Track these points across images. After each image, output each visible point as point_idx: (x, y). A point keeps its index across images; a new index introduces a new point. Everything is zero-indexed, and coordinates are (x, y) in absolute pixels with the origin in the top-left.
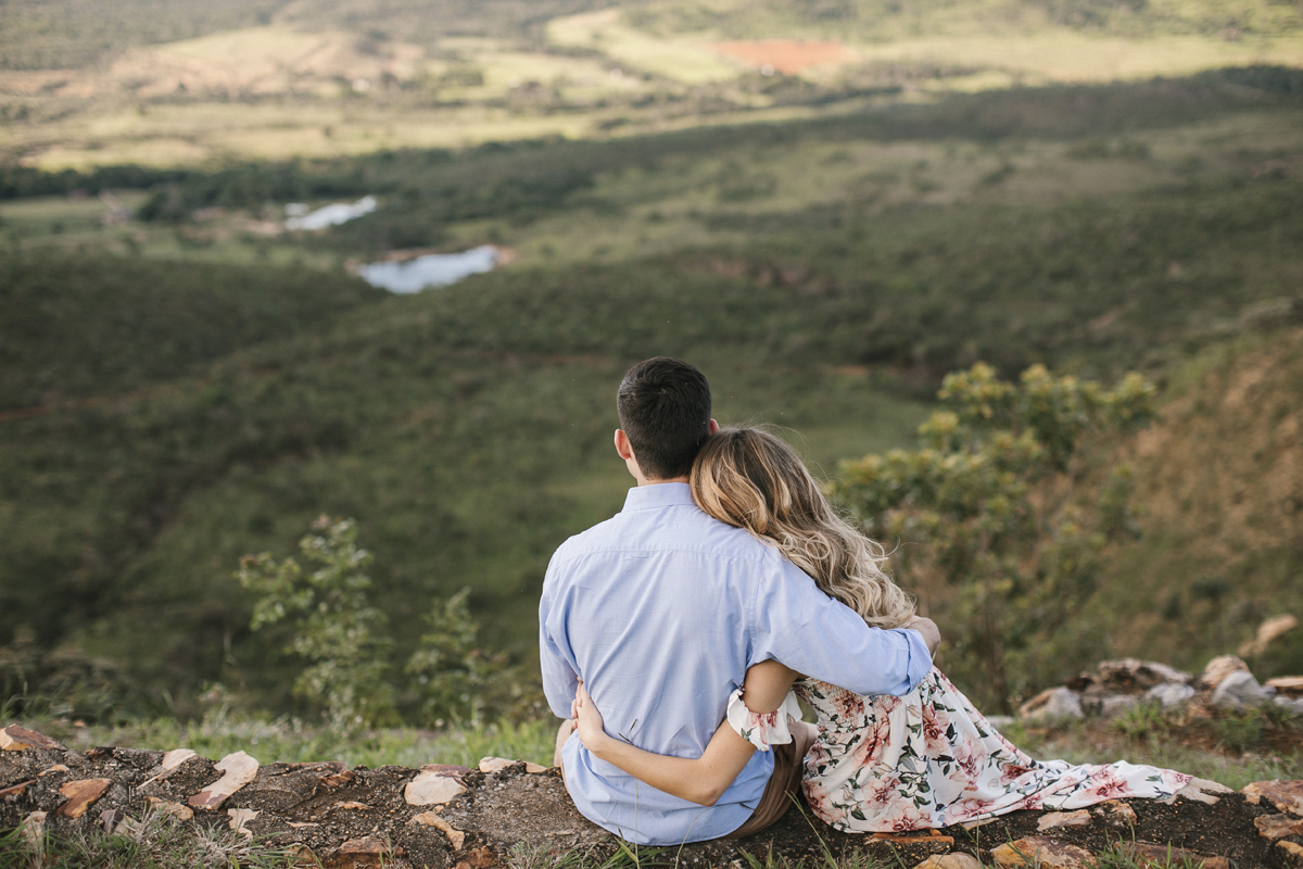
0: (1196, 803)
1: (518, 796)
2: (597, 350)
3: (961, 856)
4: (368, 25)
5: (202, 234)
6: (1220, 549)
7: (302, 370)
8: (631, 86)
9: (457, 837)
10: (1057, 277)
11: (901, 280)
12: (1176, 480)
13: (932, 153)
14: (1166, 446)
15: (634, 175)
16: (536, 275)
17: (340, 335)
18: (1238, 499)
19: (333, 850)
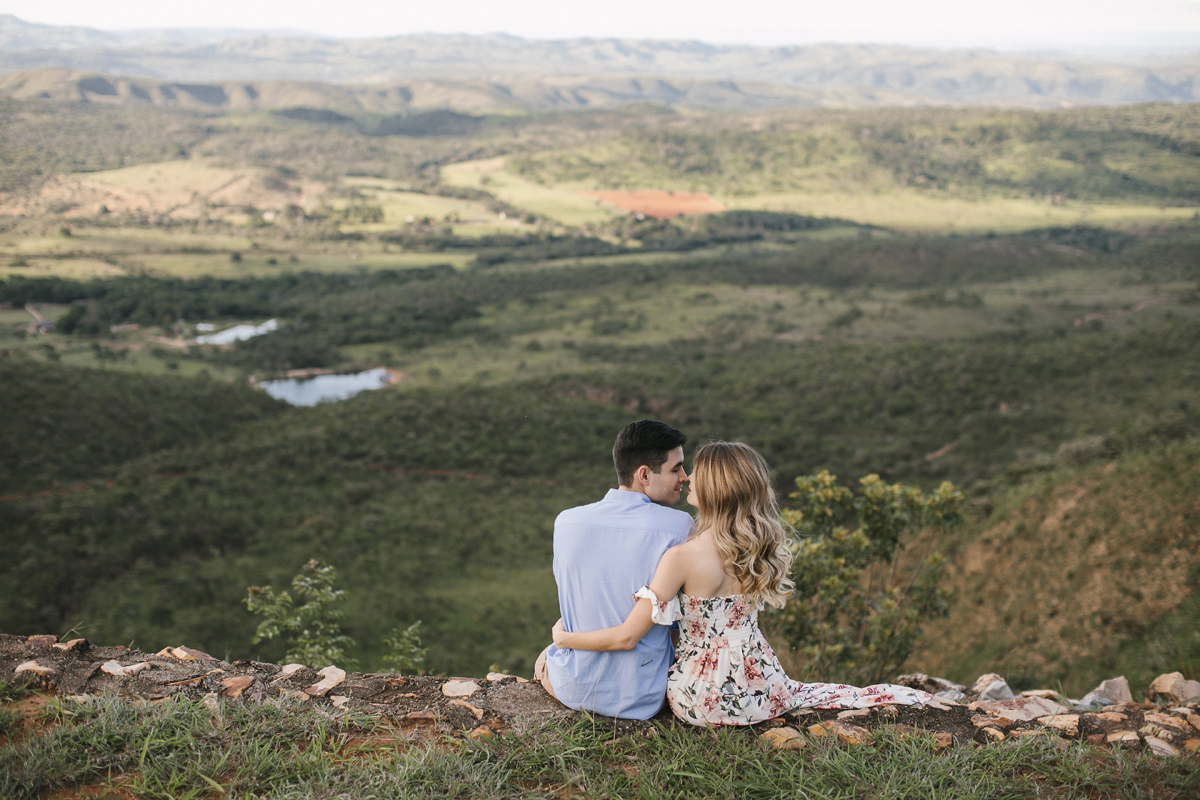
0: (936, 709)
1: (514, 692)
2: (478, 465)
3: (789, 729)
4: (279, 162)
5: (117, 347)
6: (1039, 659)
7: (203, 475)
8: (516, 227)
9: (479, 712)
10: (897, 412)
11: (756, 411)
12: (999, 596)
13: (788, 296)
14: (990, 565)
15: (516, 307)
16: (423, 394)
17: (241, 444)
18: (1053, 614)
19: (403, 716)
